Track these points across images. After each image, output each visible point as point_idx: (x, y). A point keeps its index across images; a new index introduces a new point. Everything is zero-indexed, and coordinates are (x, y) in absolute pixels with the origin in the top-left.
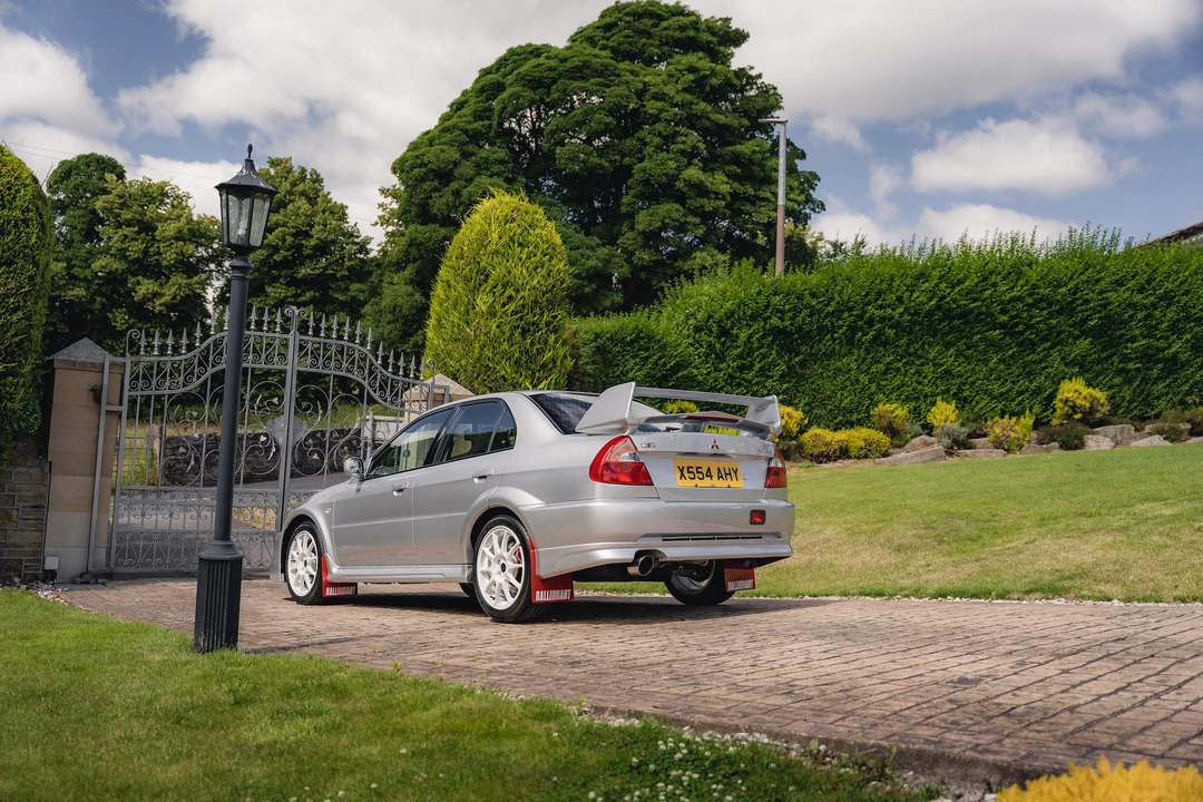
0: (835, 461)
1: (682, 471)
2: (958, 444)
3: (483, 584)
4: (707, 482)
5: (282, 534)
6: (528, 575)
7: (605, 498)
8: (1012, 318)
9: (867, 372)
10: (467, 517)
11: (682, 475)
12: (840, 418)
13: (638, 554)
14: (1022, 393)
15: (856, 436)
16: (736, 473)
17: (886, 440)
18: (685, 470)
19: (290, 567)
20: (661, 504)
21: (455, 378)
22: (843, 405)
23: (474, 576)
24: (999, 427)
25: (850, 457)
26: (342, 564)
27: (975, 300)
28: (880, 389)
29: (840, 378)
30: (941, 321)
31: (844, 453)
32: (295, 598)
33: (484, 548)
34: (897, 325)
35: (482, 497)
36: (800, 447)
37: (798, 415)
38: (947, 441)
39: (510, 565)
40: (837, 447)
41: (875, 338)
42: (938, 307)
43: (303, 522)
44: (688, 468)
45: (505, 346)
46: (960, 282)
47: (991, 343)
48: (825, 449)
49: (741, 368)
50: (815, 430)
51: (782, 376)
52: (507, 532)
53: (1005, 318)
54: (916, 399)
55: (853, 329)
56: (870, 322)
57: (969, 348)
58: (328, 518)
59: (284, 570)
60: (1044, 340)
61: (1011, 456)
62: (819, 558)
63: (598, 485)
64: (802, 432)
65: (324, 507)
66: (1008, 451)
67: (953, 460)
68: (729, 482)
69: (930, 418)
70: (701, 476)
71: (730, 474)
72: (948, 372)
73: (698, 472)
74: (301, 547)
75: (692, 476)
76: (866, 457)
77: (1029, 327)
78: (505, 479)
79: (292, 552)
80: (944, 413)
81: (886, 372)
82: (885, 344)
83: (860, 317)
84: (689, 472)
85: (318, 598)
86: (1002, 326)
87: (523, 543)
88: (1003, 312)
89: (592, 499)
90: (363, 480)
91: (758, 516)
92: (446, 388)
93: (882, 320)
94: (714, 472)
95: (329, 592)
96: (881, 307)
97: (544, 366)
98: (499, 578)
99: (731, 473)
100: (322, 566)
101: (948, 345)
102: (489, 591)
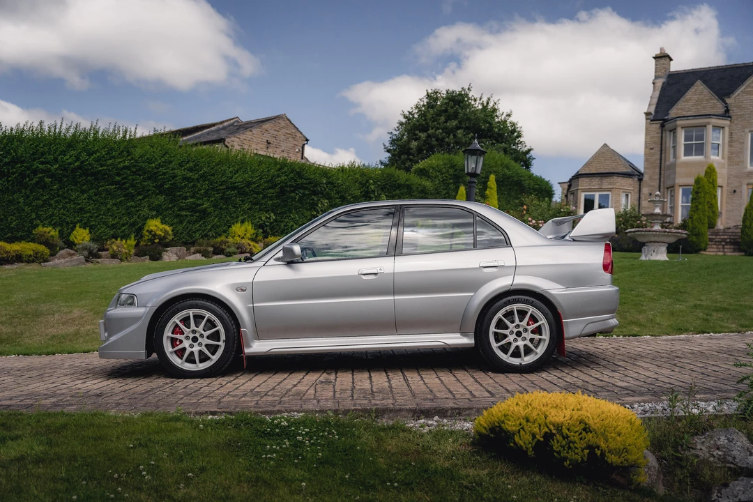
2: (92, 256)
8: (123, 179)
9: (30, 205)
14: (123, 225)
15: (26, 247)
17: (47, 251)
24: (115, 245)
27: (102, 166)
28: (38, 217)
29: (11, 208)
30: (80, 176)
31: (18, 258)
34: (52, 176)
38: (86, 253)
41: (37, 183)
42: (79, 168)
46: (95, 152)
47: (109, 193)
53: (118, 178)
54: (61, 225)
55: (22, 175)
56: (35, 172)
57: (96, 195)
60: (139, 194)
61: (123, 264)
66: (121, 260)
67: (90, 265)
69: (72, 238)
72: (81, 209)
76: (33, 261)
77: (132, 186)
80: (81, 235)
81: (42, 206)
82: (44, 187)
83: (28, 168)
86: (117, 183)
88: (118, 174)
93: (43, 171)
96: (42, 163)
101: (83, 192)
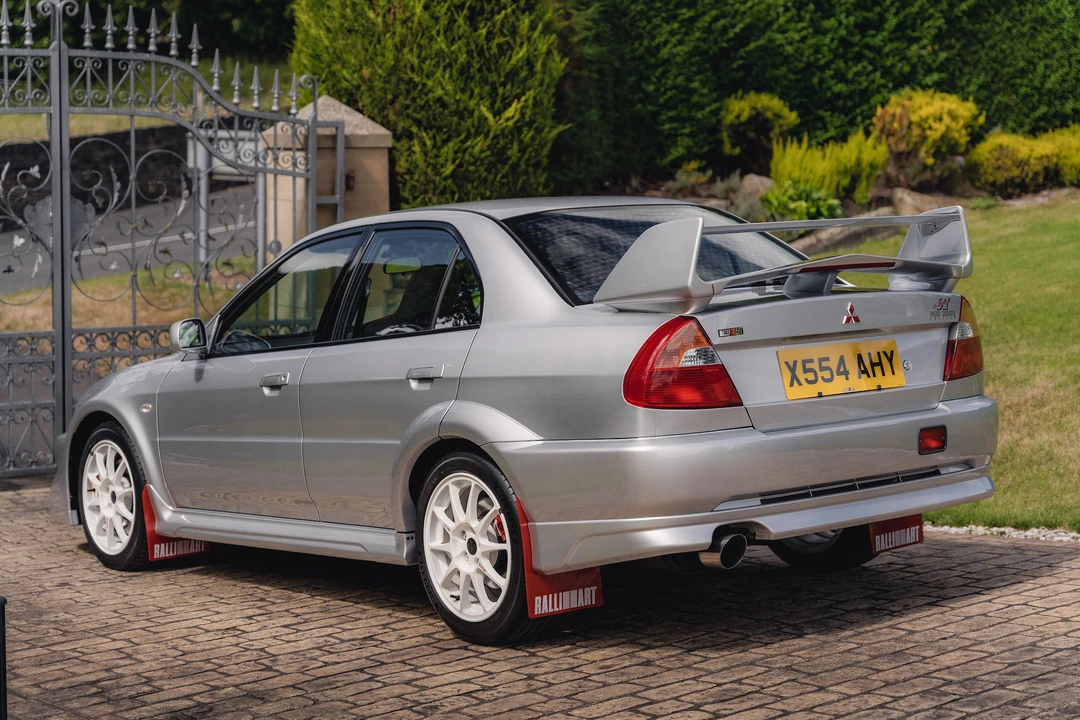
0: (1036, 192)
1: (793, 370)
3: (437, 571)
4: (839, 385)
5: (65, 439)
6: (517, 559)
7: (654, 436)
10: (399, 447)
11: (794, 378)
12: (1043, 109)
13: (719, 533)
16: (890, 360)
18: (799, 367)
19: (87, 501)
20: (756, 438)
21: (352, 101)
22: (1048, 85)
23: (418, 552)
25: (1062, 185)
26: (179, 506)
29: (1044, 37)
31: (1051, 178)
32: (90, 547)
33: (435, 509)
35: (434, 412)
36: (973, 171)
37: (966, 109)
39: (485, 544)
40: (1038, 168)
43: (102, 425)
44: (805, 362)
45: (441, 43)
48: (1016, 172)
50: (999, 139)
51: (939, 37)
52: (475, 482)
58: (148, 421)
59: (76, 504)
62: (1027, 441)
63: (642, 412)
64: (977, 137)
65: (139, 401)
68: (879, 380)
70: (827, 375)
71: (880, 364)
73: (822, 369)
74: (102, 470)
75: (811, 377)
78: (463, 387)
79: (89, 476)
84: (806, 371)
85: (138, 559)
87: (507, 506)
89: (630, 437)
90: (205, 356)
91: (934, 437)
92: (338, 125)
94: (852, 366)
95: (160, 551)
97: (512, 75)
98: (466, 566)
99: (884, 361)
100: (143, 505)
102: (449, 583)
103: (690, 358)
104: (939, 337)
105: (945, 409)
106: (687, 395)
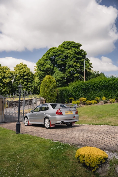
1: (66, 113)
2: (106, 102)
3: (45, 125)
4: (69, 114)
5: (24, 118)
6: (50, 124)
7: (58, 116)
8: (112, 86)
9: (94, 93)
10: (44, 117)
12: (91, 99)
13: (61, 122)
14: (114, 95)
15: (93, 101)
17: (97, 102)
19: (25, 122)
20: (63, 116)
21: (43, 97)
22: (92, 97)
23: (44, 124)
24: (111, 100)
26: (30, 122)
27: (108, 84)
28: (96, 95)
30: (104, 87)
31: (91, 104)
32: (25, 125)
33: (45, 121)
34: (98, 87)
35: (45, 115)
36: (86, 103)
37: (86, 99)
38: (104, 102)
39: (48, 123)
41: (95, 89)
42: (103, 85)
43: (26, 117)
45: (49, 94)
46: (106, 82)
47: (110, 89)
48: (89, 103)
49: (79, 93)
50: (88, 101)
51: (84, 94)
52: (48, 119)
53: (111, 86)
54: (101, 96)
55: (92, 88)
56: (95, 87)
57: (107, 90)
58: (29, 116)
59: (24, 122)
60: (117, 89)
61: (112, 104)
63: (57, 115)
64: (86, 101)
65: (28, 115)
66: (112, 103)
67: (105, 104)
68: (71, 114)
69: (102, 99)
72: (105, 93)
74: (26, 120)
76: (94, 104)
77: (115, 87)
78: (47, 114)
79: (25, 120)
80: (104, 98)
81: (97, 93)
82: (97, 90)
83: (93, 87)
85: (28, 125)
86: (111, 87)
87: (49, 121)
88: (111, 85)
89: (56, 116)
90: (32, 112)
92: (42, 99)
93: (96, 87)
95: (29, 125)
96: (96, 85)
97: (54, 96)
98: (47, 124)
99: (72, 112)
100: (28, 122)
101: (104, 90)
102: (46, 125)
103: (60, 112)
104: (75, 111)
105: (75, 116)
106: (59, 114)
